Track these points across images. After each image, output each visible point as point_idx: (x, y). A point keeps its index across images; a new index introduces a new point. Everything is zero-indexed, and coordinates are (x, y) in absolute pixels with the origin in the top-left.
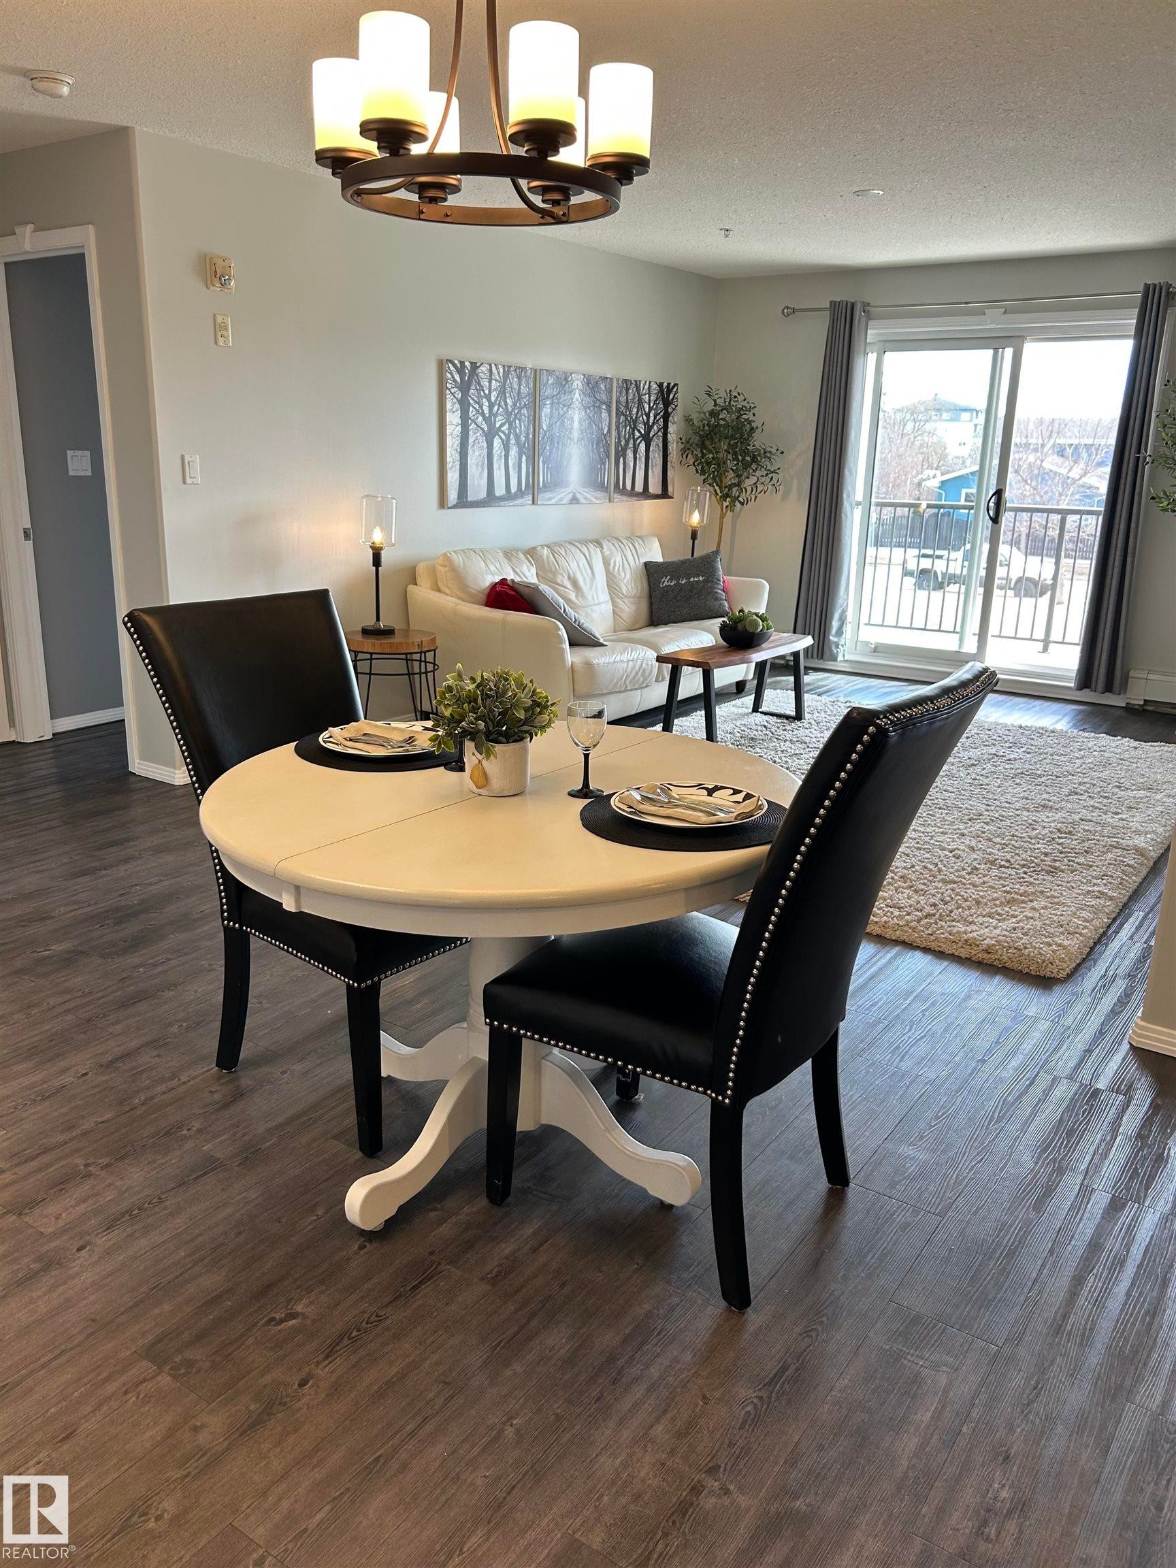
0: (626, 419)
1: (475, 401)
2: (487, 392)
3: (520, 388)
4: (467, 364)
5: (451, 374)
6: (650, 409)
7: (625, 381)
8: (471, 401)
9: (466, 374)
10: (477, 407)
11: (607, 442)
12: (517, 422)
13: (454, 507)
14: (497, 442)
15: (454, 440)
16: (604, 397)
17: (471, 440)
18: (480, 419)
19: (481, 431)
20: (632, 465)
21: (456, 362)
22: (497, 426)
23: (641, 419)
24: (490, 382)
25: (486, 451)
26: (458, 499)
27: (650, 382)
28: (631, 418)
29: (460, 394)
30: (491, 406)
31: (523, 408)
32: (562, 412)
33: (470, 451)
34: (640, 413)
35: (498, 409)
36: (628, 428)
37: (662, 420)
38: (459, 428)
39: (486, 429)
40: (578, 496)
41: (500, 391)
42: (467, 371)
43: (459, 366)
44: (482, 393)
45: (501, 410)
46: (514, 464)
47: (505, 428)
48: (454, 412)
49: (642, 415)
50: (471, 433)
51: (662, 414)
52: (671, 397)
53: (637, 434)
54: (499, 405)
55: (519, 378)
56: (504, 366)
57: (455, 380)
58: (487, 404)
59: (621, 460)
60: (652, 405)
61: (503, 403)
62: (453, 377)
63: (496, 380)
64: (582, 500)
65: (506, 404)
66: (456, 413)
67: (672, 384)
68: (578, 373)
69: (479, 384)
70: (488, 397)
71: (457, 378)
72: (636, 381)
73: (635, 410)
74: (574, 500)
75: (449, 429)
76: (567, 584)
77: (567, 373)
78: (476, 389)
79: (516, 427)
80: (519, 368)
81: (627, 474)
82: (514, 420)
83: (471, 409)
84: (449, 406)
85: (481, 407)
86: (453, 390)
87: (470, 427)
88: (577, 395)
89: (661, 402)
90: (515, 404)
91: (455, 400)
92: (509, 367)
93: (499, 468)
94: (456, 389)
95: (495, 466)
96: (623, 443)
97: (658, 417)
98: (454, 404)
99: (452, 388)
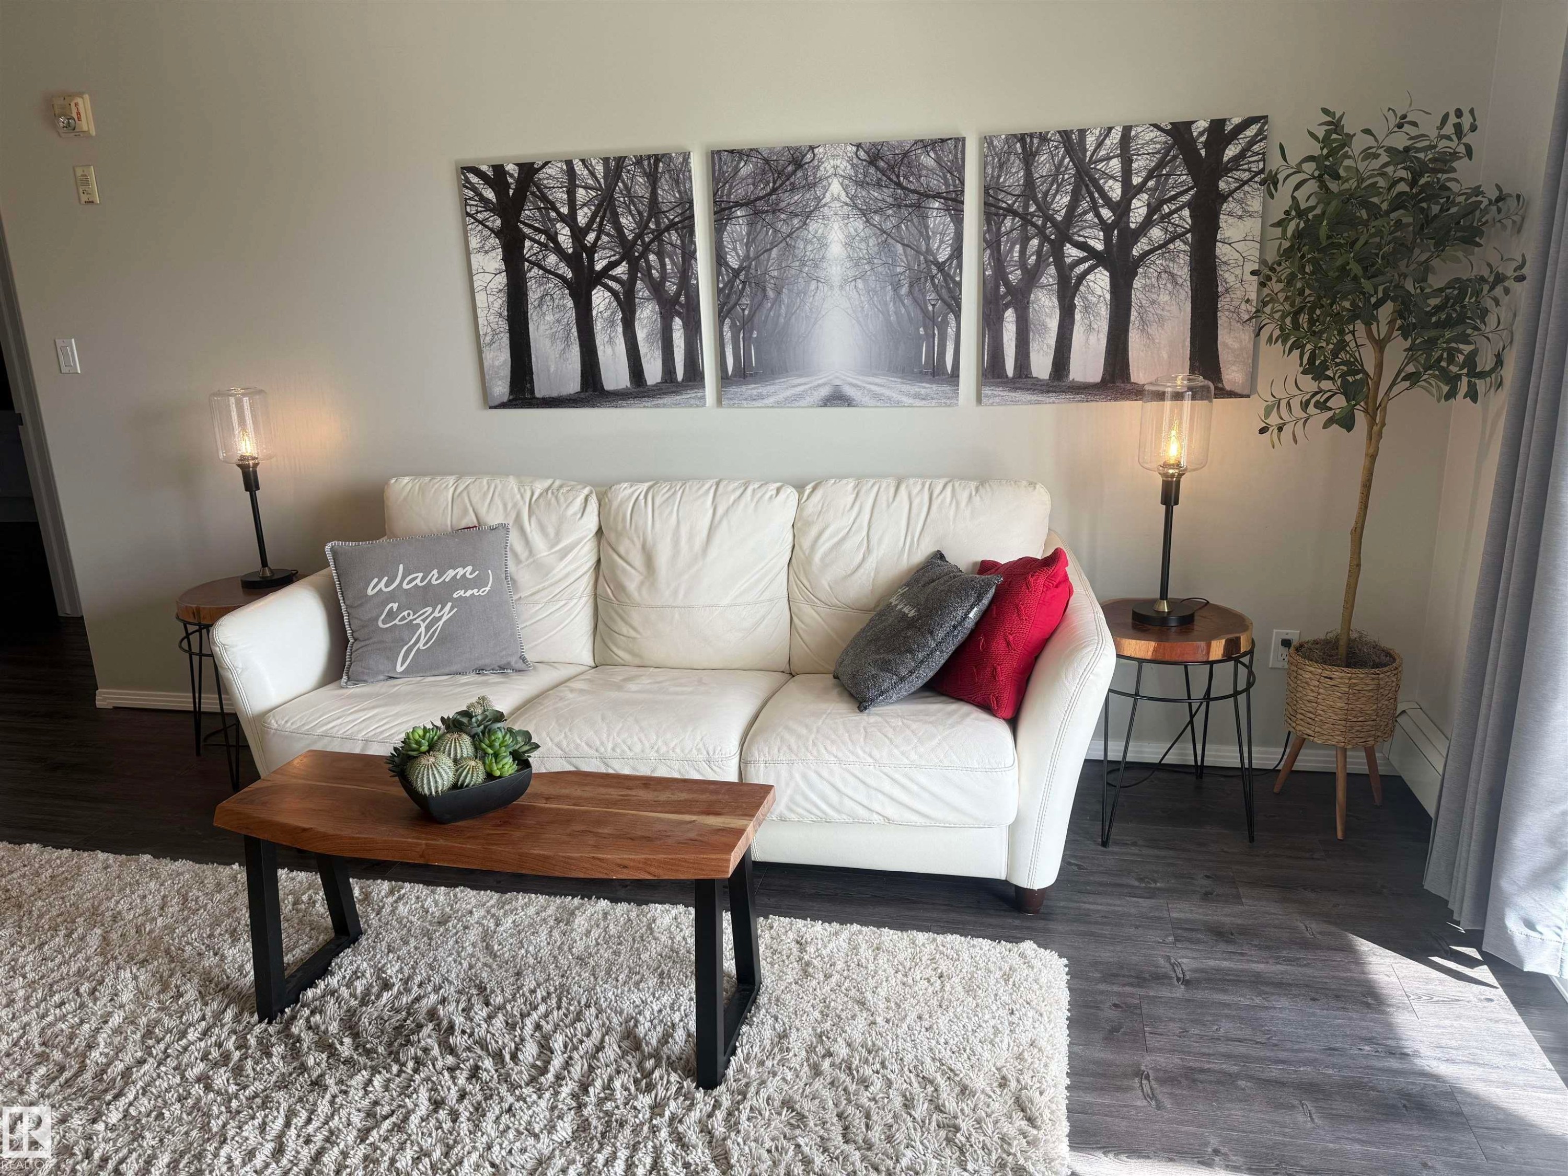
0: (1026, 219)
1: (536, 229)
2: (565, 210)
3: (654, 193)
4: (511, 168)
5: (474, 189)
6: (1130, 191)
7: (1022, 138)
8: (527, 230)
9: (508, 185)
10: (543, 238)
11: (947, 276)
12: (652, 257)
13: (503, 406)
14: (600, 299)
15: (491, 299)
16: (936, 183)
17: (534, 295)
18: (552, 259)
19: (556, 281)
20: (1053, 324)
21: (484, 168)
22: (598, 267)
23: (1090, 216)
24: (571, 194)
25: (571, 315)
26: (511, 392)
27: (1127, 130)
28: (1048, 218)
29: (498, 222)
30: (578, 234)
31: (667, 229)
32: (785, 229)
33: (533, 315)
34: (1085, 205)
35: (598, 238)
36: (1035, 242)
37: (1186, 213)
38: (502, 279)
39: (570, 275)
40: (849, 391)
41: (599, 207)
42: (510, 180)
43: (490, 173)
44: (553, 214)
45: (605, 238)
46: (649, 335)
47: (621, 270)
48: (486, 252)
49: (1095, 208)
50: (532, 285)
51: (1186, 198)
52: (1231, 151)
53: (1073, 253)
54: (600, 231)
55: (653, 179)
56: (606, 161)
57: (482, 199)
58: (566, 231)
59: (1010, 315)
60: (1136, 180)
61: (608, 228)
62: (480, 195)
63: (586, 187)
64: (866, 400)
65: (619, 228)
66: (493, 254)
67: (1236, 120)
68: (835, 143)
69: (544, 198)
70: (570, 220)
71: (490, 194)
72: (1065, 135)
73: (1062, 201)
74: (838, 399)
75: (479, 281)
76: (637, 558)
77: (797, 149)
78: (539, 209)
79: (649, 267)
80: (649, 157)
81: (1034, 347)
82: (644, 255)
83: (527, 243)
84: (474, 243)
85: (553, 237)
86: (480, 217)
87: (529, 275)
88: (835, 187)
89: (1182, 170)
90: (642, 227)
91: (487, 232)
92: (620, 160)
93: (611, 341)
94: (486, 214)
95: (600, 339)
96: (1015, 276)
97: (1166, 209)
98: (486, 238)
99: (478, 212)
